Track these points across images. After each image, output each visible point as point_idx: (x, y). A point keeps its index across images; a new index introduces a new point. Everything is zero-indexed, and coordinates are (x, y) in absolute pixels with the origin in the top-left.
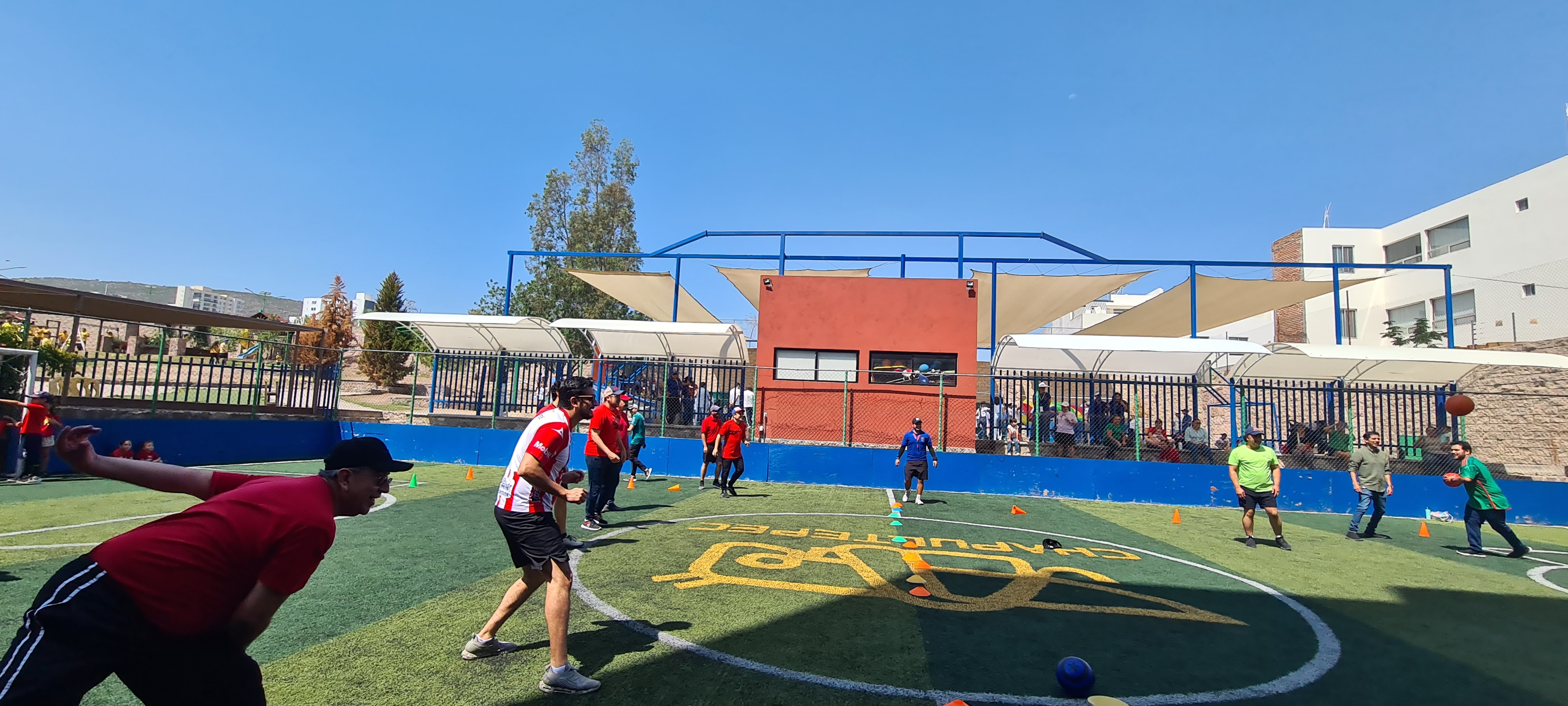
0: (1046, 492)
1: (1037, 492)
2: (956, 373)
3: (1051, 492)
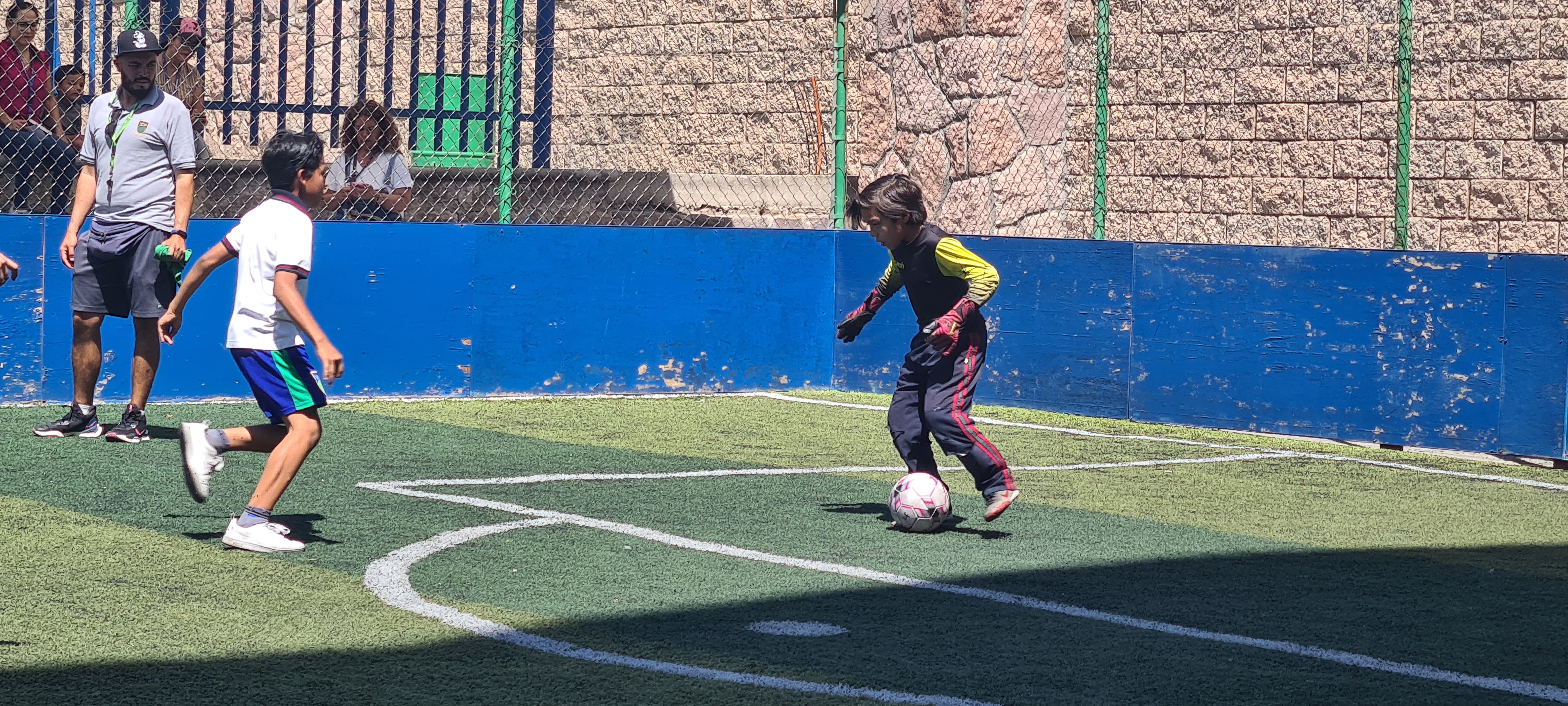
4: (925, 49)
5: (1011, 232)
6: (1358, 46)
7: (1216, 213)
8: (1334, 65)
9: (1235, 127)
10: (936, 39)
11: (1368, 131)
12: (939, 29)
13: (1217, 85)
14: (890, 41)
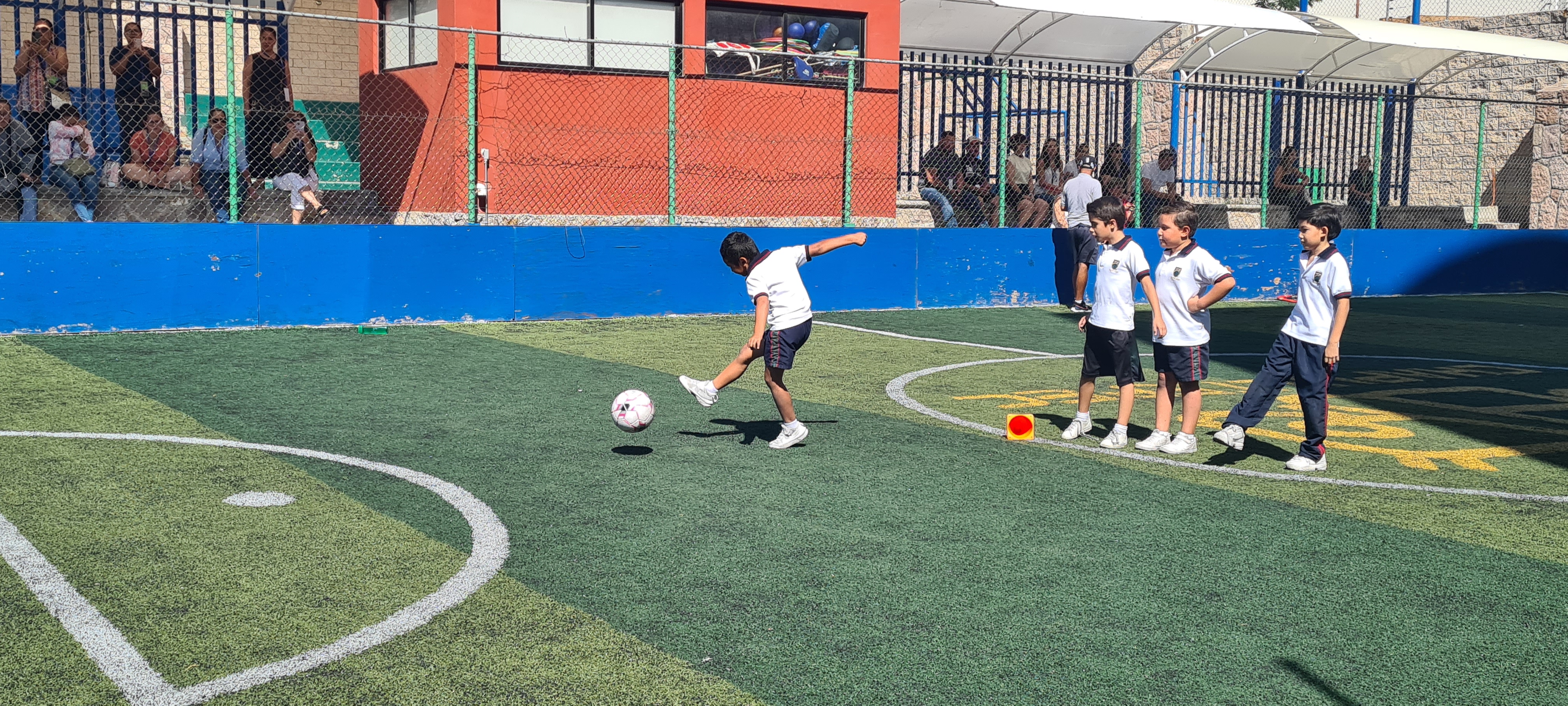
0: (1015, 294)
1: (1001, 297)
2: (862, 55)
3: (1022, 296)
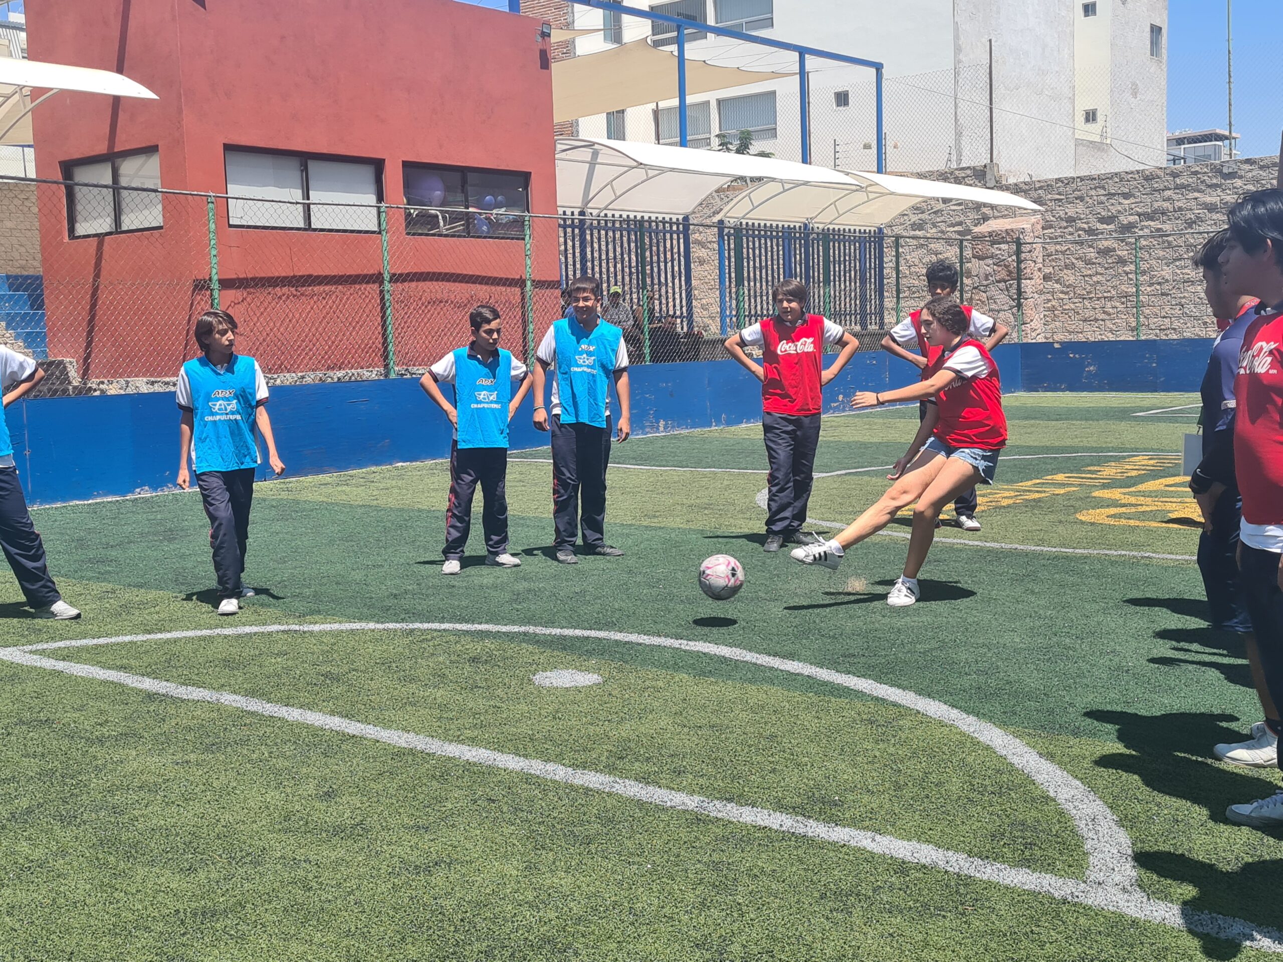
1: (652, 427)
3: (667, 424)
4: (1002, 285)
5: (1034, 341)
6: (1167, 277)
7: (1111, 331)
8: (1159, 284)
9: (1118, 304)
10: (1005, 281)
11: (1174, 303)
12: (1007, 278)
13: (1109, 291)
14: (985, 283)
